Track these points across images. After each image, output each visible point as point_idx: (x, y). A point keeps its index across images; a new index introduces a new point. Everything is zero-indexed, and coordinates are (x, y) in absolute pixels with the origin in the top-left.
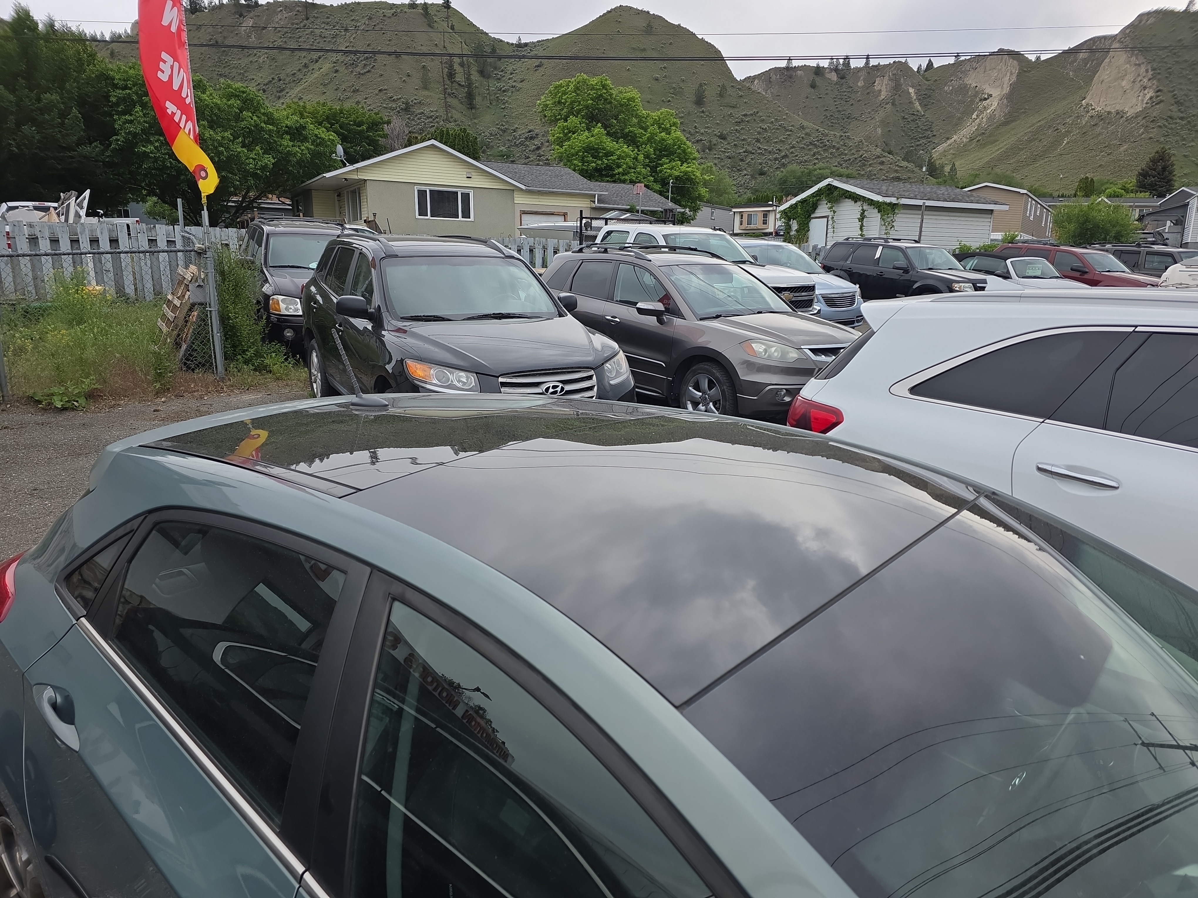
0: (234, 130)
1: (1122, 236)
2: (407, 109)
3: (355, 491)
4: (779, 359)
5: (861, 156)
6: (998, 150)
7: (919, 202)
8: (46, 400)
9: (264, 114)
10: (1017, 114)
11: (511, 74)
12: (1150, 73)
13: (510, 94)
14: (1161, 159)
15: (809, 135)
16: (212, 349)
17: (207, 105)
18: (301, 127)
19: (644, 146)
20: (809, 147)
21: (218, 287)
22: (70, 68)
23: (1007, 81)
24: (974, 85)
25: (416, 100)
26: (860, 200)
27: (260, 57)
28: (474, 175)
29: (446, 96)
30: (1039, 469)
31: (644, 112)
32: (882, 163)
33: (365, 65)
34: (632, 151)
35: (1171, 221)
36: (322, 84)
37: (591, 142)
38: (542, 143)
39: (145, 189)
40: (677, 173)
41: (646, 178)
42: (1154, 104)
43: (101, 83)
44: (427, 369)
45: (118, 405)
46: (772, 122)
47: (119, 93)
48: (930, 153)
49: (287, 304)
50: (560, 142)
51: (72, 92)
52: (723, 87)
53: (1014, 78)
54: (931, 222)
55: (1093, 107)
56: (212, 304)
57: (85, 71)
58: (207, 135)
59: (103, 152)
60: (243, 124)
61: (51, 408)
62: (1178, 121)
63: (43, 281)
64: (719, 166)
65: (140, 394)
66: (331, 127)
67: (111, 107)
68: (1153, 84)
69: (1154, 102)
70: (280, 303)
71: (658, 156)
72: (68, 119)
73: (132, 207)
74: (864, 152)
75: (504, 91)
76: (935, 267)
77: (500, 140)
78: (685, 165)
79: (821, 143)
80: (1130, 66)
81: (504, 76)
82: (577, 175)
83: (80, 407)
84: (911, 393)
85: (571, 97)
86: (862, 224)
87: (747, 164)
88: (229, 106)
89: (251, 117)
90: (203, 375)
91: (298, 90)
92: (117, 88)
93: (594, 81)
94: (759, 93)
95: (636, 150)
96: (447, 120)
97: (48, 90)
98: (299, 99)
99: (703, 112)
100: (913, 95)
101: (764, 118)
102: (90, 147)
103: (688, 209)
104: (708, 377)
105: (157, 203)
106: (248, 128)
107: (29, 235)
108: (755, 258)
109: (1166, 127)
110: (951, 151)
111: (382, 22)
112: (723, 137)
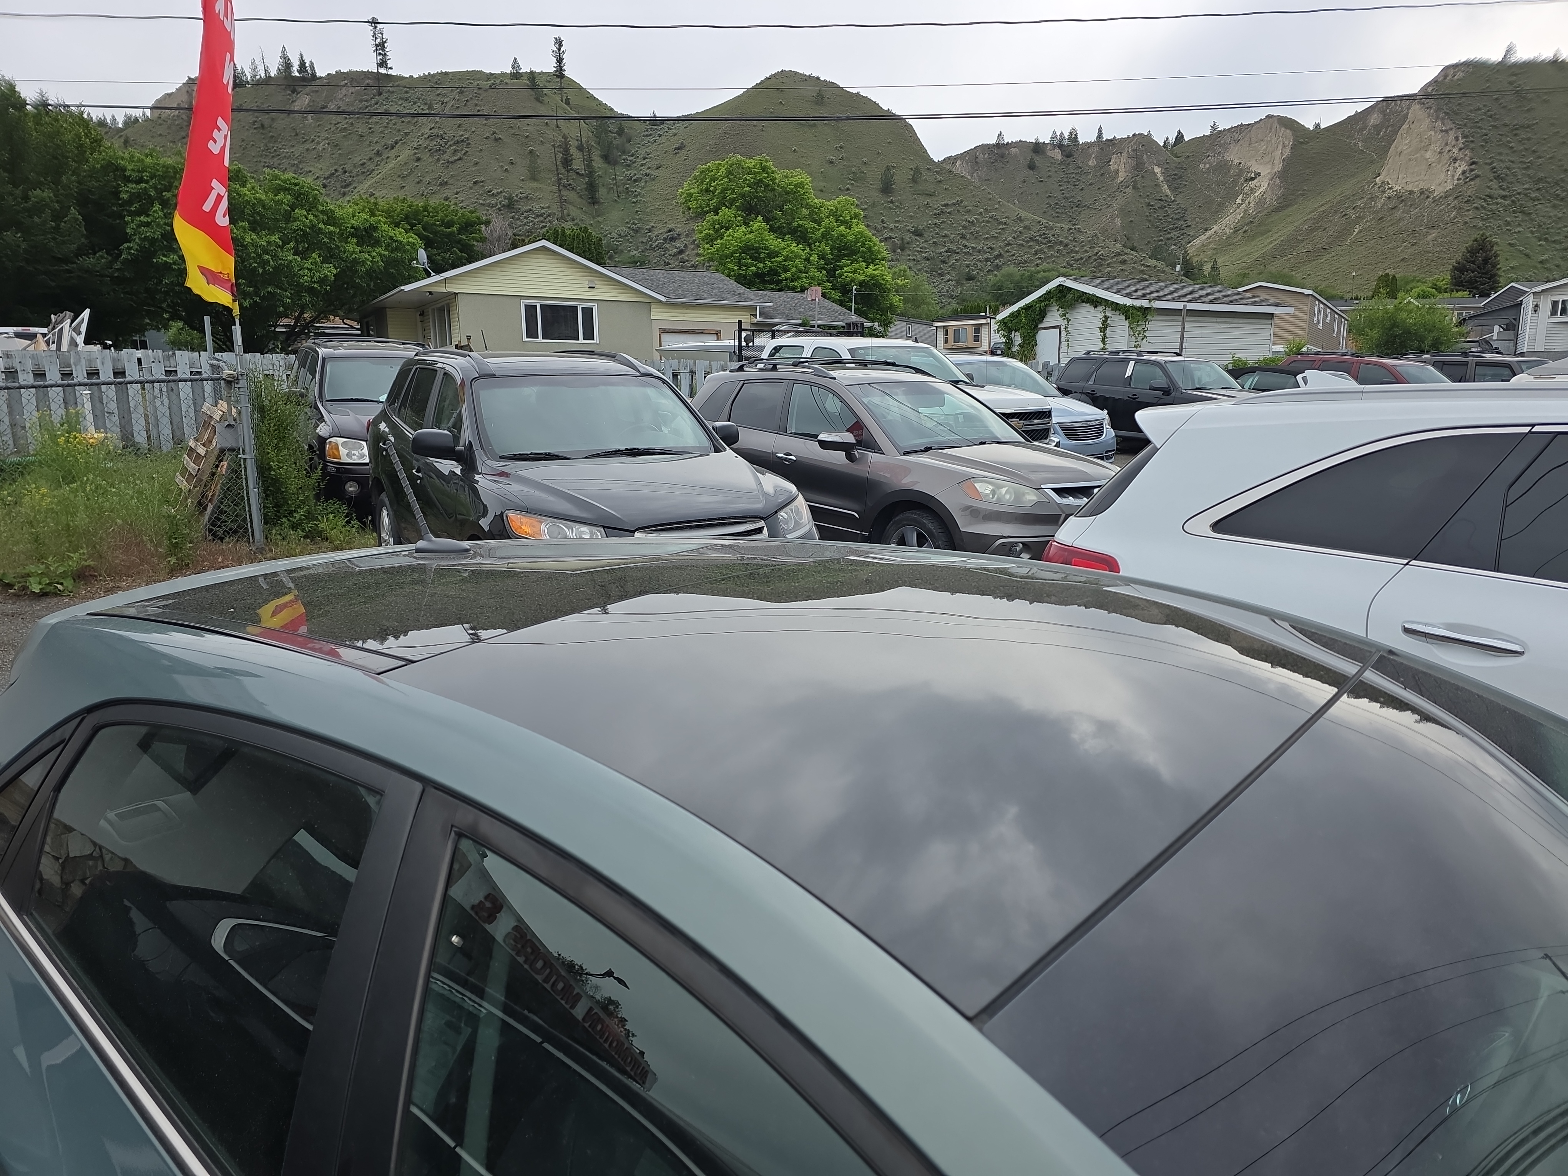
0: (284, 233)
1: (1441, 344)
2: (510, 205)
3: (404, 663)
4: (1012, 503)
5: (1097, 253)
6: (1271, 242)
7: (1179, 306)
8: (19, 582)
9: (322, 212)
10: (1293, 197)
11: (644, 159)
12: (1461, 140)
13: (643, 184)
14: (1481, 249)
15: (1029, 229)
16: (247, 509)
17: (248, 202)
18: (372, 227)
19: (817, 244)
20: (1029, 244)
21: (255, 428)
22: (68, 157)
23: (1279, 156)
24: (1237, 161)
25: (521, 194)
26: (1101, 304)
27: (318, 143)
28: (598, 283)
29: (561, 188)
30: (1406, 631)
31: (816, 200)
32: (1124, 262)
33: (455, 151)
34: (803, 251)
35: (1500, 326)
36: (399, 176)
37: (749, 240)
38: (686, 245)
39: (167, 312)
40: (861, 278)
41: (822, 284)
42: (1468, 180)
43: (108, 176)
44: (536, 523)
45: (118, 587)
46: (981, 213)
47: (132, 188)
48: (1185, 248)
49: (350, 449)
50: (710, 240)
51: (69, 187)
52: (917, 170)
53: (1287, 152)
54: (1195, 330)
55: (1390, 186)
56: (247, 449)
57: (87, 161)
58: (248, 240)
59: (110, 265)
60: (295, 225)
61: (25, 594)
62: (1500, 200)
63: (24, 428)
64: (915, 270)
65: (149, 572)
66: (411, 229)
67: (121, 205)
68: (1466, 155)
69: (1468, 177)
70: (340, 447)
71: (838, 256)
72: (65, 222)
73: (150, 335)
74: (1100, 249)
75: (636, 181)
76: (1203, 387)
77: (631, 242)
78: (871, 267)
79: (1044, 238)
80: (1435, 133)
81: (635, 162)
82: (732, 281)
83: (66, 591)
84: (1214, 531)
85: (722, 184)
86: (1105, 335)
87: (950, 266)
88: (276, 202)
89: (305, 216)
90: (235, 546)
91: (369, 183)
92: (130, 181)
93: (750, 163)
94: (962, 176)
95: (808, 249)
96: (562, 219)
97: (39, 185)
98: (371, 196)
99: (892, 202)
100: (1159, 175)
101: (970, 208)
102: (93, 258)
103: (876, 324)
104: (917, 530)
105: (182, 329)
106: (302, 230)
107: (5, 368)
108: (970, 376)
109: (1484, 208)
110: (1211, 246)
111: (476, 97)
112: (918, 233)
